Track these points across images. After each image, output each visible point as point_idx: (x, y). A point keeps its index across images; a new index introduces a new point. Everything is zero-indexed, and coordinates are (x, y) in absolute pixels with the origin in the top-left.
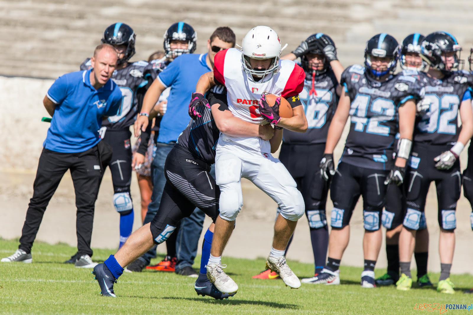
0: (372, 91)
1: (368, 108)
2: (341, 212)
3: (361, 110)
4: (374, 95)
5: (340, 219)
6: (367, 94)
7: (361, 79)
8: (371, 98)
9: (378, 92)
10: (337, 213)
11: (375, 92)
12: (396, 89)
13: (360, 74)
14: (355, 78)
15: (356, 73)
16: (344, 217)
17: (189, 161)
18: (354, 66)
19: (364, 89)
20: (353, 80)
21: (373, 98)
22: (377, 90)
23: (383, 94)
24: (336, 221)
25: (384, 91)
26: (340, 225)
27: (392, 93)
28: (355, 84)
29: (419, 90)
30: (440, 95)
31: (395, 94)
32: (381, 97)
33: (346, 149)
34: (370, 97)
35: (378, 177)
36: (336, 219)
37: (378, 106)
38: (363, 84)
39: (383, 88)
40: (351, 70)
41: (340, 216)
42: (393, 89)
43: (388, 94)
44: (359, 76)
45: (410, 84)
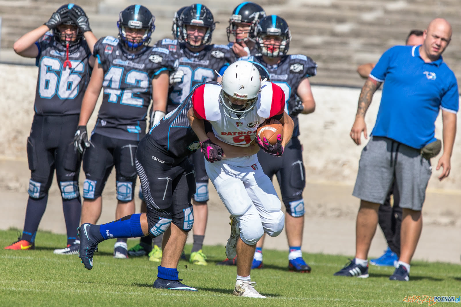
0: (126, 63)
1: (122, 79)
2: (93, 183)
3: (115, 82)
4: (128, 67)
5: (92, 191)
6: (120, 66)
7: (114, 51)
8: (125, 69)
9: (132, 64)
10: (90, 184)
11: (129, 63)
12: (150, 61)
13: (113, 46)
14: (109, 50)
15: (109, 45)
16: (96, 189)
17: (155, 159)
18: (106, 38)
19: (117, 61)
20: (106, 51)
21: (127, 70)
22: (131, 62)
23: (137, 66)
24: (88, 192)
25: (138, 63)
26: (92, 197)
27: (146, 65)
28: (108, 55)
29: (173, 61)
30: (194, 67)
31: (149, 66)
32: (135, 69)
33: (99, 120)
34: (123, 68)
35: (132, 148)
36: (89, 191)
37: (132, 78)
38: (117, 56)
39: (137, 60)
40: (104, 42)
41: (93, 188)
42: (147, 61)
43: (142, 66)
44: (112, 48)
45: (164, 56)
